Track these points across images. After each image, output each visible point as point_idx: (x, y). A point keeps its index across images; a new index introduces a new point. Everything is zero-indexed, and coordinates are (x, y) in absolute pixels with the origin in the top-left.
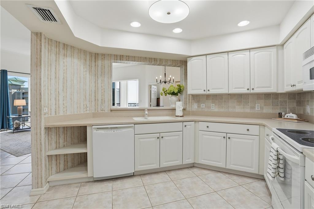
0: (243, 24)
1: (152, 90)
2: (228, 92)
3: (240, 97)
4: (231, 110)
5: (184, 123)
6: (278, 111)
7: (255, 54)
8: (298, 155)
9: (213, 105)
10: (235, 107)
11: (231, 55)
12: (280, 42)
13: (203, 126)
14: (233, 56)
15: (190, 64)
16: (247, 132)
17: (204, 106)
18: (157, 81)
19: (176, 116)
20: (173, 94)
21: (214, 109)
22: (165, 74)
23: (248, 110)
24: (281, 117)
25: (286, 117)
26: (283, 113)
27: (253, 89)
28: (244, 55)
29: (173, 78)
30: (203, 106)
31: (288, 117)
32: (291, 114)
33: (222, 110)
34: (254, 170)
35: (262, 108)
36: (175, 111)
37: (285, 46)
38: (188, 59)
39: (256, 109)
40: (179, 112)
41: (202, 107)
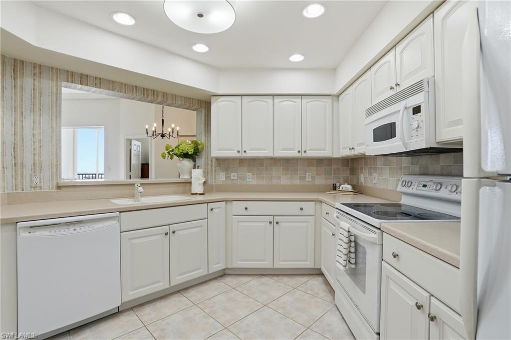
0: (297, 58)
1: (133, 148)
2: (273, 155)
3: (287, 163)
4: (275, 182)
5: (209, 204)
6: (331, 182)
7: (307, 103)
8: (375, 233)
9: (249, 175)
10: (279, 178)
11: (277, 100)
12: (336, 91)
13: (238, 207)
14: (280, 102)
15: (216, 107)
16: (300, 213)
17: (236, 176)
18: (147, 133)
19: (193, 194)
20: (185, 155)
21: (250, 180)
22: (163, 120)
23: (297, 182)
24: (336, 190)
25: (341, 189)
26: (338, 185)
27: (305, 152)
28: (294, 103)
29: (178, 129)
30: (234, 176)
31: (343, 190)
32: (346, 186)
33: (263, 182)
34: (309, 264)
35: (314, 178)
36: (191, 186)
37: (341, 97)
38: (213, 99)
39: (307, 180)
40: (197, 187)
41: (232, 178)
